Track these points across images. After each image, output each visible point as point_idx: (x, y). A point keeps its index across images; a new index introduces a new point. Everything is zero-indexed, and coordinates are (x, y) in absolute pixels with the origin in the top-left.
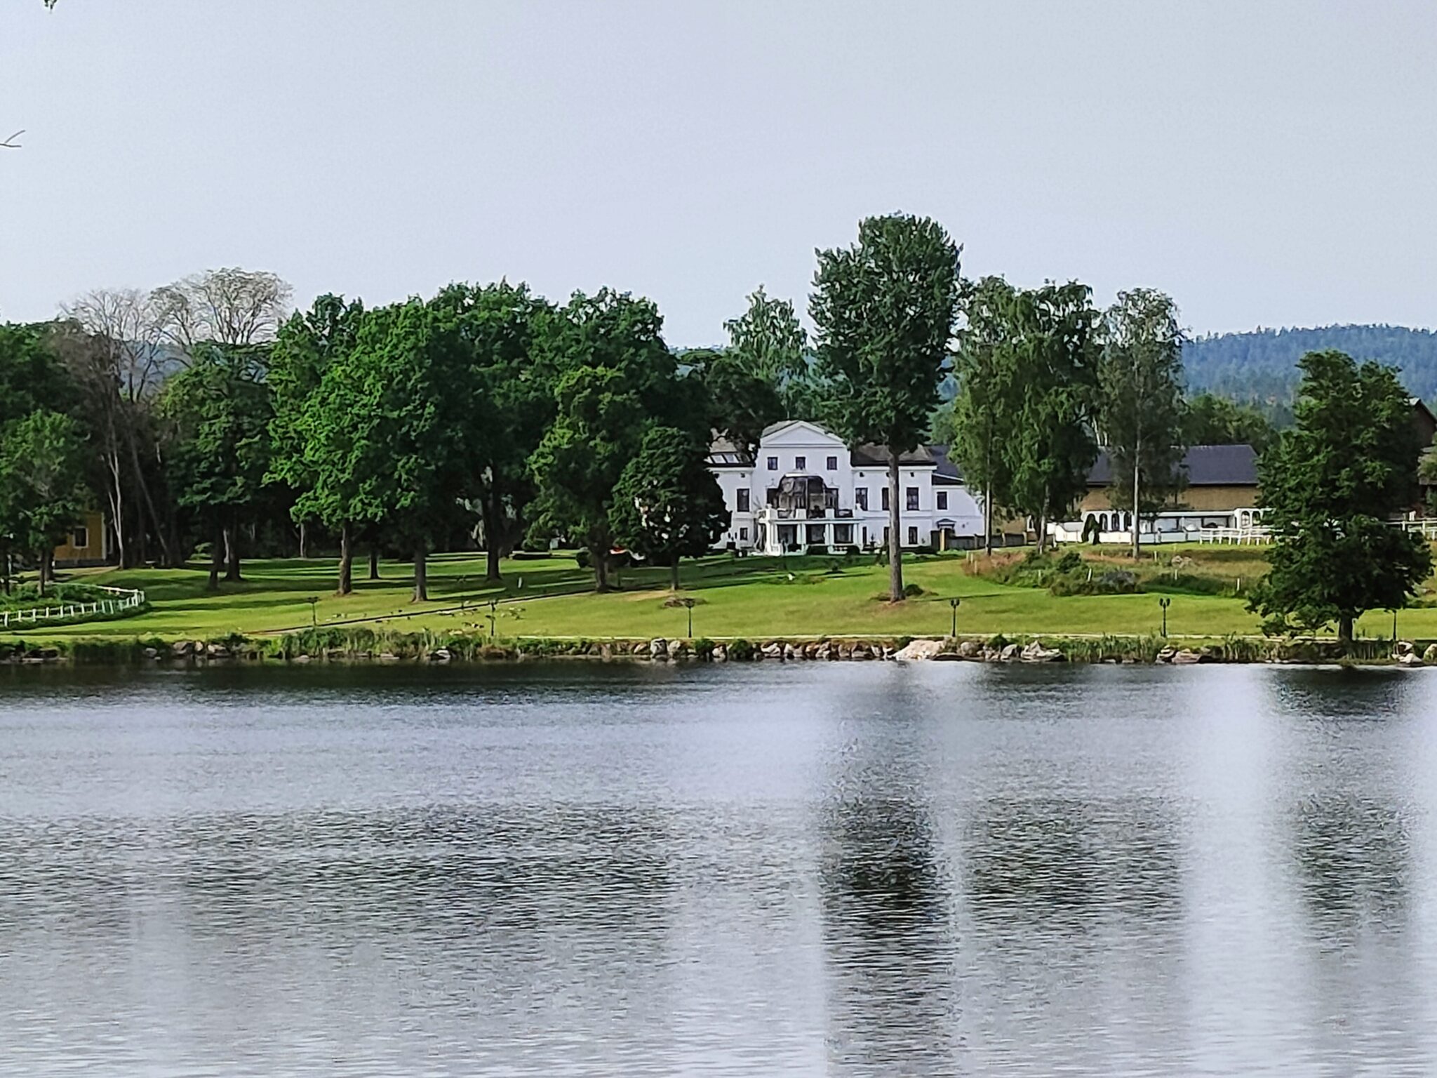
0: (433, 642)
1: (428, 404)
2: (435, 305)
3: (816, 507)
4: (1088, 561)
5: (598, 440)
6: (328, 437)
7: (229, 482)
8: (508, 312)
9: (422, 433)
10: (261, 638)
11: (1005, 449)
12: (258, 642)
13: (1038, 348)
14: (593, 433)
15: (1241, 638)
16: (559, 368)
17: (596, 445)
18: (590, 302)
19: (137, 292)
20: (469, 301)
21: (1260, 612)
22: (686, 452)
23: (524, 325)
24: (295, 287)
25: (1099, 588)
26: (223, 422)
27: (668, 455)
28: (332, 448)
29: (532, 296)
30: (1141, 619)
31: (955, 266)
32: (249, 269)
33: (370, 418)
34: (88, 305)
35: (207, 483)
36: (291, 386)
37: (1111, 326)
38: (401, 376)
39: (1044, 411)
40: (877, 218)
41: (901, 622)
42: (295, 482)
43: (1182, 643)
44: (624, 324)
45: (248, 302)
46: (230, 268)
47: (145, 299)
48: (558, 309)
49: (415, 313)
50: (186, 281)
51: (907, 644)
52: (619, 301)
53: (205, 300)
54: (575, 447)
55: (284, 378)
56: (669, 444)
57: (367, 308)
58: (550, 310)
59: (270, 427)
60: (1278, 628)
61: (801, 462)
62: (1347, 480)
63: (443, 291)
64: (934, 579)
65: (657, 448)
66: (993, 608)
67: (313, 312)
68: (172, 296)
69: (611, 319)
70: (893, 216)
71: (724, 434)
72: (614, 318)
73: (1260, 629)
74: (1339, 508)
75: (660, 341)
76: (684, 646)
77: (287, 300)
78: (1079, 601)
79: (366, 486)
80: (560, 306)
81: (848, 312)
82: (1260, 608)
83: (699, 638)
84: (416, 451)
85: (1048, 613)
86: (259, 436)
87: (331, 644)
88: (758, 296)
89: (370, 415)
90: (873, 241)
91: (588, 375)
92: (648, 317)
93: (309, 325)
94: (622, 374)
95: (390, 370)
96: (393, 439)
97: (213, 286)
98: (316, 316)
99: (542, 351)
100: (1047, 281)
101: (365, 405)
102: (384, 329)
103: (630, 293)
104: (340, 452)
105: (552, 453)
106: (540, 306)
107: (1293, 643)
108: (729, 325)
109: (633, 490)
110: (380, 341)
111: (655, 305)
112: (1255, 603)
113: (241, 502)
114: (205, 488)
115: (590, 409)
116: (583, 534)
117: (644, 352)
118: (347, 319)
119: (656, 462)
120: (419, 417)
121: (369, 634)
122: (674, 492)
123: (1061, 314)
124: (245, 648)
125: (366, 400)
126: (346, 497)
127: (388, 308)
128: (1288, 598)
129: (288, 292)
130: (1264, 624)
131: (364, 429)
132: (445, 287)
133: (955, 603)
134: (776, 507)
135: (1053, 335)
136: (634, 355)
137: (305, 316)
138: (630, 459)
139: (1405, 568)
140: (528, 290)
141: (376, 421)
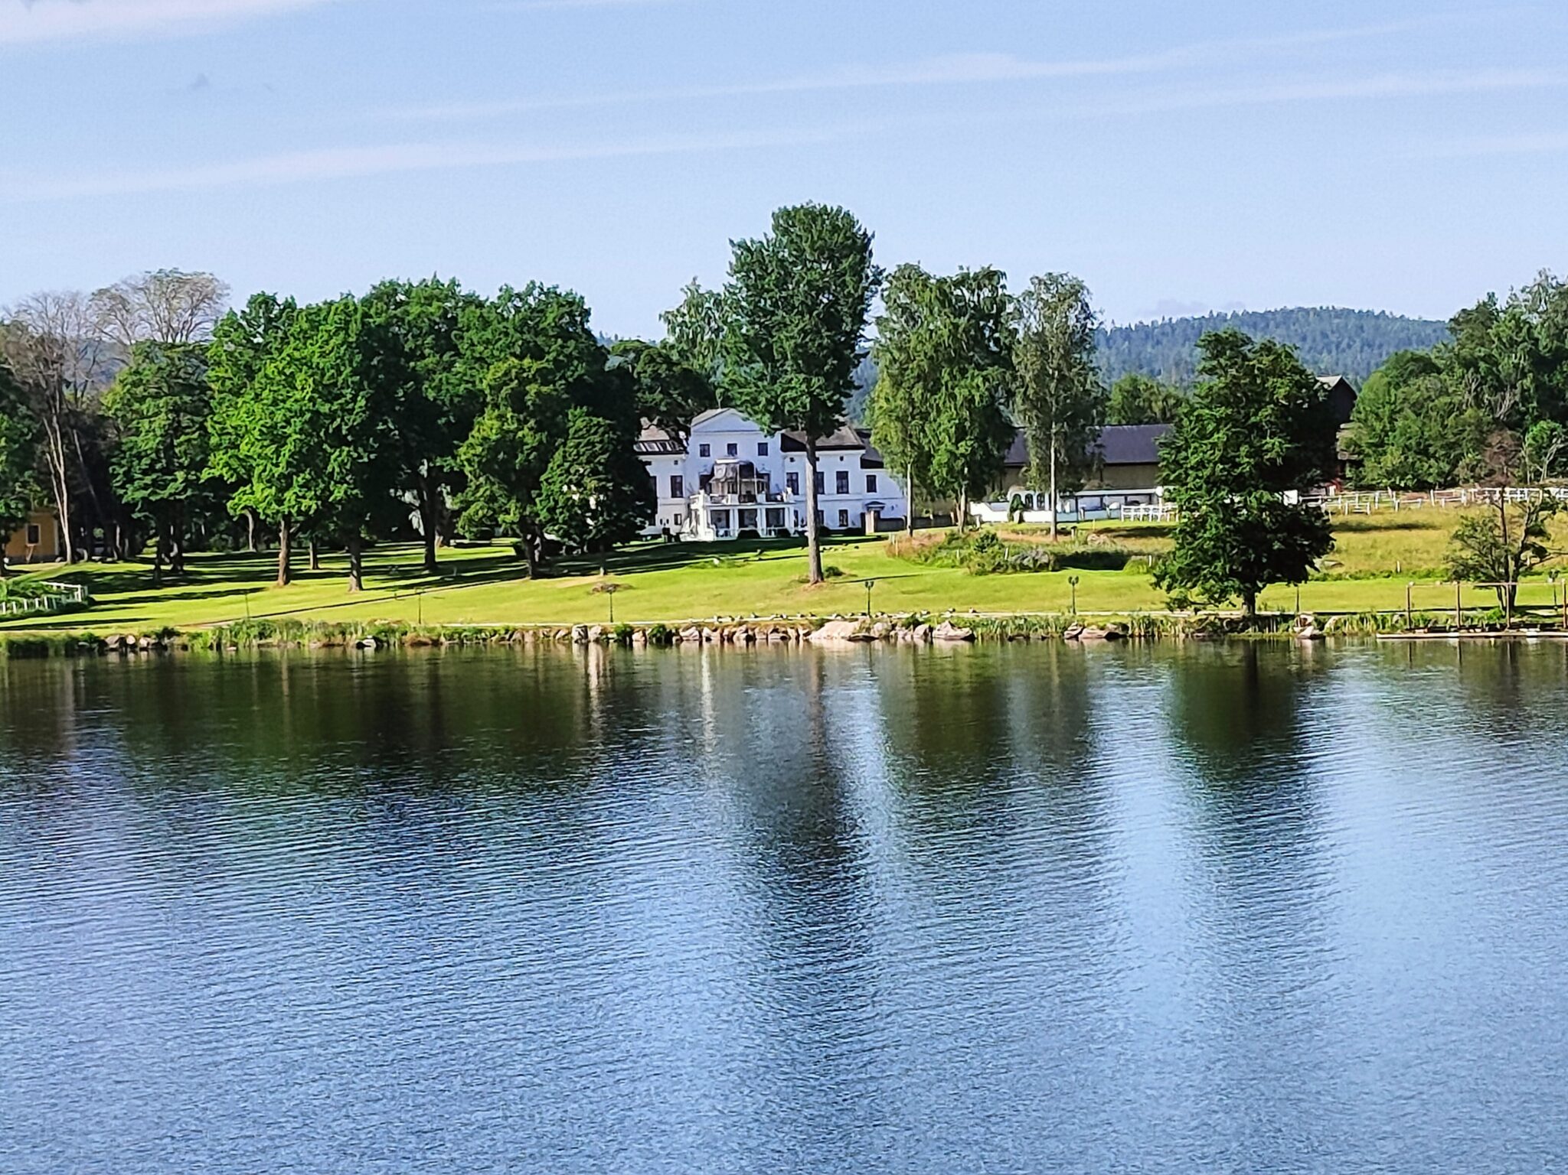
0: (360, 632)
1: (359, 398)
2: (367, 302)
3: (748, 492)
4: (1006, 540)
5: (526, 430)
6: (261, 433)
7: (170, 478)
8: (439, 307)
9: (352, 426)
10: (193, 630)
11: (924, 432)
12: (189, 634)
13: (953, 334)
14: (522, 423)
15: (1147, 614)
16: (489, 361)
17: (524, 436)
18: (518, 295)
19: (77, 294)
20: (401, 297)
21: (1165, 587)
22: (611, 440)
23: (455, 319)
24: (232, 286)
25: (1014, 567)
26: (161, 420)
27: (593, 444)
28: (265, 443)
29: (463, 291)
30: (1054, 597)
31: (867, 254)
32: (186, 269)
33: (302, 414)
34: (30, 307)
35: (148, 480)
36: (228, 383)
37: (1025, 310)
38: (333, 371)
39: (961, 393)
40: (790, 208)
41: (820, 604)
42: (232, 476)
43: (1089, 620)
44: (550, 317)
45: (186, 302)
46: (168, 269)
47: (86, 301)
48: (488, 303)
49: (346, 309)
50: (125, 282)
51: (821, 626)
52: (547, 294)
53: (144, 301)
54: (503, 437)
55: (220, 375)
56: (595, 433)
57: (301, 305)
58: (480, 305)
59: (208, 424)
60: (1182, 603)
61: (732, 449)
62: (1246, 456)
63: (374, 288)
64: (856, 561)
65: (582, 437)
66: (911, 589)
67: (247, 310)
68: (112, 298)
69: (538, 312)
70: (805, 206)
71: (655, 422)
72: (542, 311)
73: (1164, 605)
74: (1239, 484)
75: (588, 332)
76: (604, 632)
77: (224, 300)
78: (993, 580)
79: (300, 479)
80: (490, 300)
81: (763, 301)
82: (1165, 584)
83: (619, 623)
84: (348, 444)
85: (963, 593)
86: (197, 434)
87: (261, 635)
88: (692, 288)
89: (301, 410)
90: (786, 232)
91: (515, 367)
92: (575, 310)
93: (244, 323)
94: (551, 366)
95: (321, 366)
96: (326, 433)
97: (152, 287)
98: (250, 314)
99: (473, 344)
100: (961, 268)
101: (296, 401)
102: (315, 326)
103: (557, 287)
104: (274, 447)
105: (481, 445)
106: (472, 301)
107: (1197, 618)
108: (667, 317)
109: (560, 479)
110: (311, 337)
111: (582, 298)
112: (1160, 578)
113: (183, 497)
114: (146, 484)
115: (517, 400)
116: (513, 523)
117: (572, 343)
118: (281, 317)
119: (582, 450)
120: (351, 412)
121: (299, 625)
122: (600, 480)
123: (976, 299)
124: (177, 640)
125: (298, 395)
126: (282, 490)
127: (321, 305)
128: (1190, 574)
129: (226, 292)
130: (1168, 600)
131: (297, 423)
132: (377, 283)
133: (869, 583)
134: (709, 492)
135: (969, 320)
136: (562, 347)
137: (239, 314)
138: (557, 449)
139: (1306, 543)
140: (458, 285)
141: (308, 416)
